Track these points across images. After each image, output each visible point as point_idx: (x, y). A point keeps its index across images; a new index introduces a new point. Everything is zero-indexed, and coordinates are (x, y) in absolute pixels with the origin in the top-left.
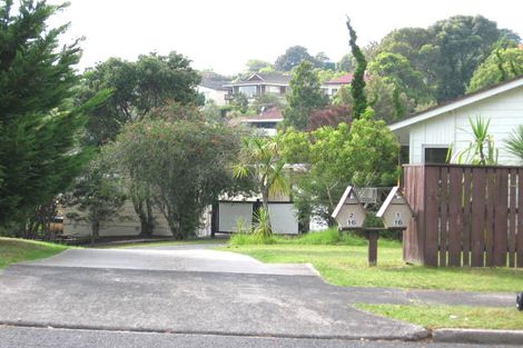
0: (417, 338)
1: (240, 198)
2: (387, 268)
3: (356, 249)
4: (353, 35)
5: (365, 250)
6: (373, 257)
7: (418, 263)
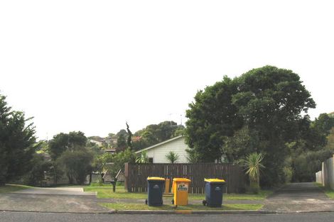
0: (113, 213)
1: (97, 173)
2: (118, 193)
3: (109, 187)
4: (128, 126)
5: (112, 187)
6: (114, 189)
7: (127, 191)
